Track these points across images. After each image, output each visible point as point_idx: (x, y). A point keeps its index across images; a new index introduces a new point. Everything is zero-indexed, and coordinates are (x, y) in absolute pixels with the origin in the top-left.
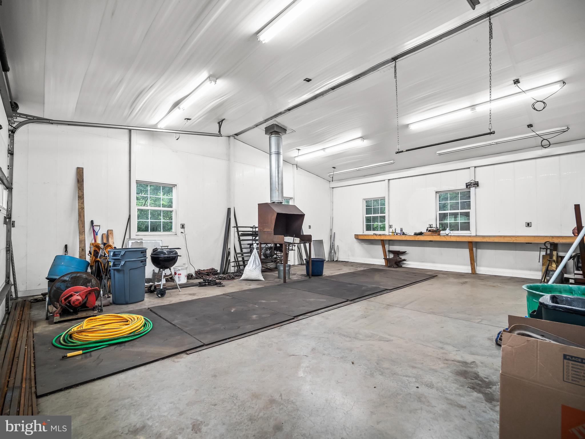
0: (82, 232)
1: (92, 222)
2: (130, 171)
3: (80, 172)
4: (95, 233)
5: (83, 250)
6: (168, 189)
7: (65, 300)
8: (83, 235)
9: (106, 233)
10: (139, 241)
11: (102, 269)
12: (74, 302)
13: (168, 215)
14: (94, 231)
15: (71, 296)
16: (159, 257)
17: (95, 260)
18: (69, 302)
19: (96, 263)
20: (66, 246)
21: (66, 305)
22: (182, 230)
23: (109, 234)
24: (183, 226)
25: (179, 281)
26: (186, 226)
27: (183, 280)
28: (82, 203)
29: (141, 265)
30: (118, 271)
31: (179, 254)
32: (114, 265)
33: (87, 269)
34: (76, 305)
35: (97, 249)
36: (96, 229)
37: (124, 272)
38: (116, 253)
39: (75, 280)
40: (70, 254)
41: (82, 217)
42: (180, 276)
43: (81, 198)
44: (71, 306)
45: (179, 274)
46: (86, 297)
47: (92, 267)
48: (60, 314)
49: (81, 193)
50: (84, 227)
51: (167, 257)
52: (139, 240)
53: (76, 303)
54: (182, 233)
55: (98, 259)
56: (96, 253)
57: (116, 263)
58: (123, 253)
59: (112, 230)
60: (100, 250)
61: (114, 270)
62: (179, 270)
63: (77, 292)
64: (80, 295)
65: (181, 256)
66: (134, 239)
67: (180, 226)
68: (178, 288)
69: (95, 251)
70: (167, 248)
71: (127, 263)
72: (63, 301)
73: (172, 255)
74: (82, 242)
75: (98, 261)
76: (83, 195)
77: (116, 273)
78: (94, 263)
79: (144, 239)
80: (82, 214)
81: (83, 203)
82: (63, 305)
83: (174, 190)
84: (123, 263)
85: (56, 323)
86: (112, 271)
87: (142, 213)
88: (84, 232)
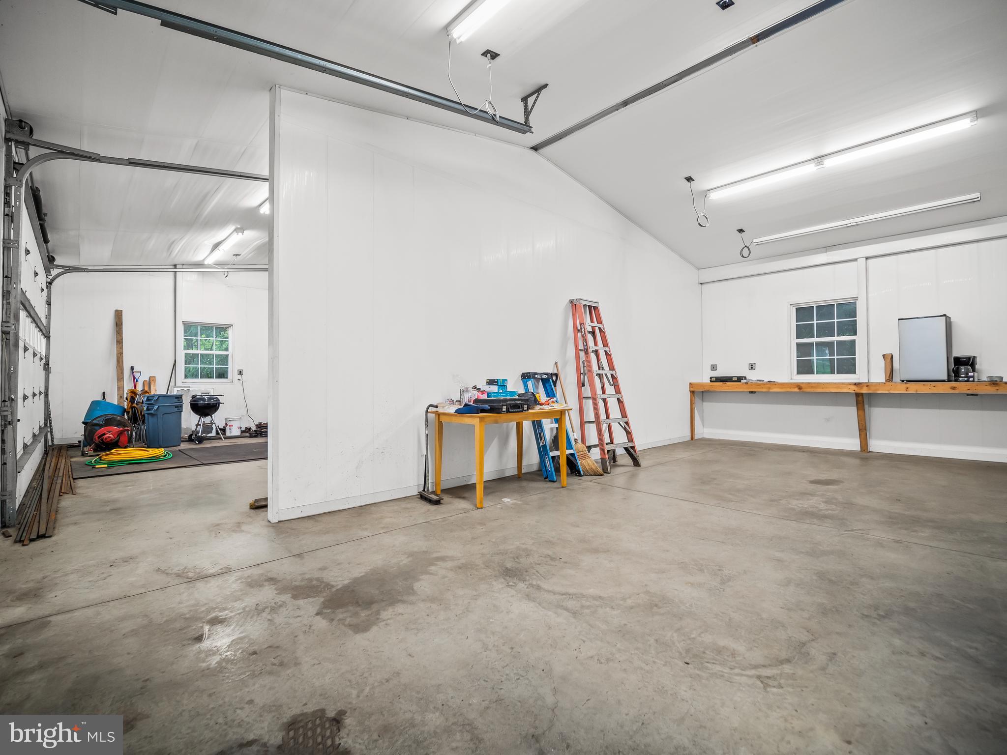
0: (120, 378)
1: (132, 368)
2: (175, 311)
3: (118, 315)
4: (135, 381)
5: (121, 397)
6: (222, 329)
7: (99, 437)
8: (122, 381)
9: (148, 380)
10: (185, 389)
11: (139, 415)
12: (106, 439)
13: (224, 360)
14: (134, 377)
15: (104, 434)
16: (197, 404)
17: (131, 406)
18: (102, 440)
19: (132, 409)
20: (104, 393)
21: (99, 442)
22: (240, 377)
23: (151, 381)
24: (240, 373)
25: (230, 433)
26: (244, 373)
27: (237, 432)
28: (120, 348)
29: (176, 410)
30: (152, 415)
31: (221, 401)
32: (148, 409)
33: (124, 415)
34: (108, 441)
35: (133, 395)
36: (137, 376)
37: (157, 417)
38: (150, 398)
39: (109, 422)
40: (108, 400)
41: (121, 363)
42: (231, 427)
43: (120, 342)
44: (103, 443)
45: (230, 426)
46: (118, 436)
47: (128, 413)
48: (93, 449)
49: (120, 338)
50: (122, 373)
51: (207, 404)
52: (185, 387)
53: (108, 440)
54: (239, 380)
55: (135, 405)
56: (132, 400)
57: (150, 408)
58: (156, 398)
59: (155, 377)
60: (136, 397)
61: (148, 414)
62: (230, 421)
63: (109, 432)
64: (112, 434)
65: (224, 403)
66: (180, 387)
67: (236, 372)
68: (222, 439)
69: (132, 397)
70: (208, 394)
71: (160, 408)
72: (97, 439)
73: (212, 402)
74: (120, 388)
75: (135, 407)
76: (122, 339)
77: (150, 417)
78: (130, 408)
79: (191, 386)
80: (120, 360)
81: (122, 348)
82: (97, 442)
83: (230, 332)
84: (156, 407)
85: (90, 456)
86: (146, 415)
87: (190, 359)
88: (123, 378)
